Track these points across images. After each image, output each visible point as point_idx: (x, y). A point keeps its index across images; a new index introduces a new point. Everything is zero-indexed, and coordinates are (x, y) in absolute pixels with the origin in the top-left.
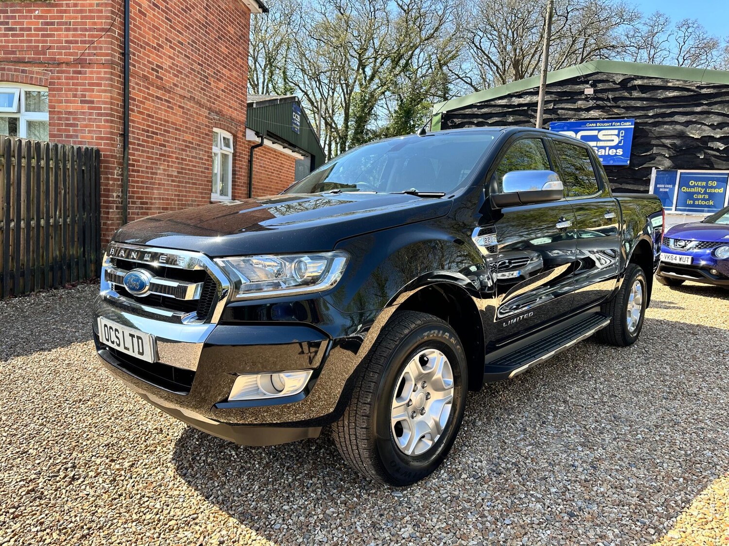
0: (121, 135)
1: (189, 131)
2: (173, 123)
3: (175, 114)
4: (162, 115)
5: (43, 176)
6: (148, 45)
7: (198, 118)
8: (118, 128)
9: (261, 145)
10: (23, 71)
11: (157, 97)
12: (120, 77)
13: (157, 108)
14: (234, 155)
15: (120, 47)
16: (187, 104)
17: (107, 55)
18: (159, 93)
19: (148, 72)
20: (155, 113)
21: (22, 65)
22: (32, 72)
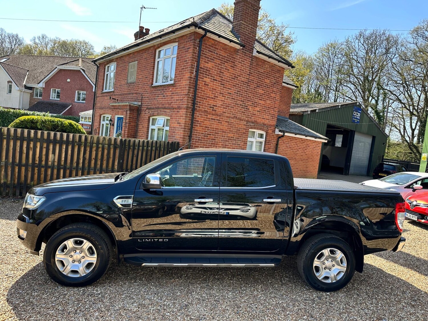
0: (189, 136)
1: (231, 132)
2: (221, 129)
3: (223, 125)
4: (215, 126)
5: (149, 153)
6: (209, 97)
7: (239, 126)
8: (187, 133)
9: (283, 136)
10: (165, 112)
11: (212, 119)
12: (191, 113)
13: (211, 123)
14: (265, 142)
15: (192, 101)
16: (231, 120)
17: (185, 104)
18: (214, 117)
19: (208, 109)
20: (210, 126)
21: (165, 109)
22: (167, 112)
